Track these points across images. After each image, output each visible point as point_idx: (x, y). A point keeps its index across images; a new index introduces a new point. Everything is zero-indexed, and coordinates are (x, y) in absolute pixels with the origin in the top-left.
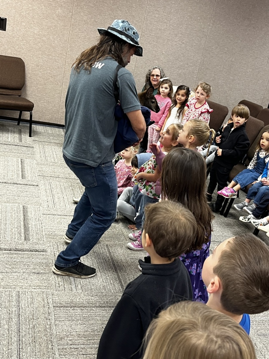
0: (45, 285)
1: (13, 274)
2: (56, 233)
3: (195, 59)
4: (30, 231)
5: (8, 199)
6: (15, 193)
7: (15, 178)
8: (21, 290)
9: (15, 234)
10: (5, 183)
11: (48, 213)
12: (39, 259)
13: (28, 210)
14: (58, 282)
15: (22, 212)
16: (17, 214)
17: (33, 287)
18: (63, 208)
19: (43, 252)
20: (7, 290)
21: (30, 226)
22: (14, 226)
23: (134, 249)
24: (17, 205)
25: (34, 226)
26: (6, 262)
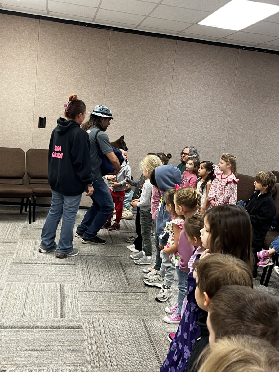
0: (80, 362)
1: (48, 352)
2: (91, 309)
3: (220, 137)
4: (66, 309)
5: (46, 279)
6: (53, 273)
7: (54, 259)
8: (55, 368)
9: (51, 311)
10: (44, 264)
11: (85, 290)
12: (74, 336)
13: (65, 288)
14: (93, 358)
15: (59, 290)
16: (54, 293)
17: (68, 365)
18: (99, 284)
19: (78, 328)
20: (41, 369)
21: (66, 303)
22: (50, 304)
23: (170, 323)
24: (54, 284)
25: (70, 304)
26: (41, 340)
